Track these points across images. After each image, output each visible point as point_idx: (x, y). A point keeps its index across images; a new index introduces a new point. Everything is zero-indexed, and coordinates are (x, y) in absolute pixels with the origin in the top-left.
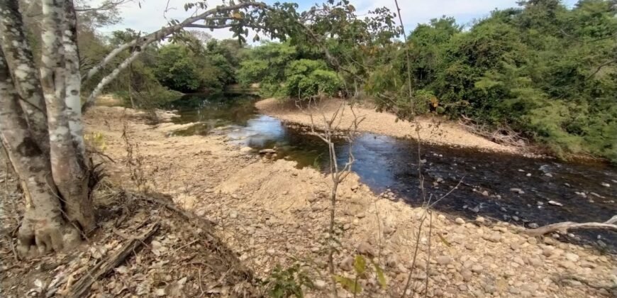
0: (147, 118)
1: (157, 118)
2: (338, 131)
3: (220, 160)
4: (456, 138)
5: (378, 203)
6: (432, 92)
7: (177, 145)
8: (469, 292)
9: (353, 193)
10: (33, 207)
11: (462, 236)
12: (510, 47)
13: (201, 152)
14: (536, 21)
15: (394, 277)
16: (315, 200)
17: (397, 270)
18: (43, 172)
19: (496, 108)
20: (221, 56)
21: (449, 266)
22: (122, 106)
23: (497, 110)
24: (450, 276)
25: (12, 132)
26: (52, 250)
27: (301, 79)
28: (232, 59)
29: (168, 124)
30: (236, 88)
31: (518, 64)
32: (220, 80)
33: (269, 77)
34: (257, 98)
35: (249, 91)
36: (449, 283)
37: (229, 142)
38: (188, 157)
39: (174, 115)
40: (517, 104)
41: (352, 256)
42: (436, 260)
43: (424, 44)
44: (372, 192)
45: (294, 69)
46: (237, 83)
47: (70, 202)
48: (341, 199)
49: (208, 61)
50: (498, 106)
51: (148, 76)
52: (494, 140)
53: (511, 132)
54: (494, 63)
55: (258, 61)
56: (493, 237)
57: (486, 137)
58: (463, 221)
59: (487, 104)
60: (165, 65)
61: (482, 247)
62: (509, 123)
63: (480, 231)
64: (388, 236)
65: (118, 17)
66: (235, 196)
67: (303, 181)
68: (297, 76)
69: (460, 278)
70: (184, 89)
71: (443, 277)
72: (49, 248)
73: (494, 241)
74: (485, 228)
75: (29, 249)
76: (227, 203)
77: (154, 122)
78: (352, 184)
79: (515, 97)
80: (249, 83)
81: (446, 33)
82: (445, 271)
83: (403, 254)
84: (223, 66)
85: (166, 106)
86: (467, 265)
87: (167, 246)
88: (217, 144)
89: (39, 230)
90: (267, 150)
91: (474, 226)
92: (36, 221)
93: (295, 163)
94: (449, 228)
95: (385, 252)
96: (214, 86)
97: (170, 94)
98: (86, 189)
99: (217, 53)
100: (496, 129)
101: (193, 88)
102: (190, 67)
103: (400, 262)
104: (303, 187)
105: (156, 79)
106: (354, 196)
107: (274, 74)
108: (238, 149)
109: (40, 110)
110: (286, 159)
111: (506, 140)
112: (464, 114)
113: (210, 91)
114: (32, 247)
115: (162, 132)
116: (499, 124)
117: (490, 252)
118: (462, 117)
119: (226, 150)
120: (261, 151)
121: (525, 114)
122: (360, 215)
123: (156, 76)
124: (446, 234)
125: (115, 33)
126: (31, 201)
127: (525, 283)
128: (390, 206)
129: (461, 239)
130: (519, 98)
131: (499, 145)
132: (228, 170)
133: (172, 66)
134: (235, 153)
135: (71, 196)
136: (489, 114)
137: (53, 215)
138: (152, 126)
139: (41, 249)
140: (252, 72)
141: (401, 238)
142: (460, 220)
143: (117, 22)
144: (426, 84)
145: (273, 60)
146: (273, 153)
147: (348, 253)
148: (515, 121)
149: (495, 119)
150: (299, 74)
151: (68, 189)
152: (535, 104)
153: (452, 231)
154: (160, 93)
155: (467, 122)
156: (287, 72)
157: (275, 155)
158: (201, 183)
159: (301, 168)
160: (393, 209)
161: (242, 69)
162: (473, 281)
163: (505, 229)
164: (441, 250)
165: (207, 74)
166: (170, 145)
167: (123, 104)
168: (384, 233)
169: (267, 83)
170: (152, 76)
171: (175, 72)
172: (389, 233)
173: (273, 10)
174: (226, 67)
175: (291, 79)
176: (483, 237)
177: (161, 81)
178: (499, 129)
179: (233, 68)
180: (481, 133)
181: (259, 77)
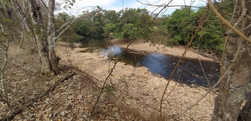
0: (70, 46)
1: (74, 46)
2: (142, 52)
3: (96, 62)
4: (189, 55)
5: (154, 78)
6: (180, 36)
7: (81, 56)
8: (182, 109)
9: (145, 74)
10: (44, 65)
11: (184, 91)
12: (213, 18)
13: (90, 58)
14: (225, 7)
15: (155, 103)
16: (130, 76)
17: (156, 100)
18: (47, 56)
19: (206, 43)
20: (98, 22)
21: (176, 100)
22: (61, 41)
23: (207, 44)
24: (176, 103)
25: (40, 46)
26: (49, 77)
27: (128, 31)
28: (102, 23)
29: (78, 48)
30: (104, 35)
31: (216, 25)
32: (98, 31)
33: (116, 30)
34: (112, 38)
35: (109, 36)
36: (175, 105)
37: (100, 55)
38: (85, 60)
39: (80, 45)
40: (215, 41)
41: (141, 95)
42: (172, 98)
43: (178, 17)
44: (152, 74)
45: (125, 27)
46: (104, 33)
47: (53, 65)
48: (140, 76)
49: (93, 24)
50: (207, 42)
51: (71, 30)
52: (205, 56)
53: (212, 53)
54: (206, 25)
55: (112, 24)
56: (196, 91)
57: (202, 55)
58: (185, 86)
59: (202, 41)
60: (77, 26)
61: (191, 94)
62: (212, 49)
63: (192, 89)
64: (156, 89)
65: (60, 8)
66: (101, 74)
67: (126, 70)
68: (126, 30)
69: (179, 104)
70: (84, 35)
71: (173, 103)
72: (48, 76)
73: (196, 93)
74: (194, 88)
75: (43, 76)
76: (98, 76)
77: (73, 47)
78: (145, 71)
79: (214, 39)
80: (108, 33)
81: (187, 13)
82: (174, 102)
83: (160, 96)
84: (99, 26)
85: (77, 42)
86: (183, 100)
87: (77, 77)
88: (96, 56)
89: (46, 71)
90: (114, 58)
91: (190, 87)
92: (45, 69)
93: (124, 63)
94: (179, 88)
95: (153, 94)
96: (95, 34)
97: (79, 37)
98: (56, 62)
99: (97, 21)
100: (206, 52)
101: (87, 35)
102: (86, 26)
103: (158, 98)
104: (126, 72)
105: (73, 31)
106: (145, 76)
107: (118, 29)
108: (103, 58)
109: (45, 41)
110: (121, 62)
111: (210, 56)
112: (193, 45)
113: (94, 36)
114: (44, 75)
115: (76, 51)
116: (207, 49)
117: (193, 96)
118: (192, 47)
119: (99, 58)
120: (112, 59)
121: (218, 45)
122: (146, 82)
123: (74, 30)
124: (178, 89)
125: (59, 14)
126: (44, 64)
127: (204, 107)
128: (158, 79)
129: (183, 92)
130: (216, 39)
131: (207, 58)
132: (99, 65)
133: (80, 26)
134: (102, 59)
135: (53, 63)
136: (203, 45)
137: (49, 68)
138: (72, 49)
139: (46, 76)
140: (109, 28)
141: (160, 90)
142: (184, 85)
143: (60, 10)
144: (178, 33)
145: (117, 24)
146: (116, 59)
147: (140, 94)
148: (214, 48)
149: (206, 48)
150: (127, 29)
151: (52, 61)
152: (223, 42)
153: (180, 89)
154: (75, 36)
155: (194, 48)
156: (123, 28)
157: (117, 60)
158: (89, 69)
159: (126, 65)
160: (159, 80)
161: (106, 27)
162: (184, 105)
163: (201, 89)
164: (175, 95)
165: (93, 29)
166: (78, 56)
167: (62, 40)
168: (154, 88)
169: (115, 33)
170: (72, 30)
171: (81, 28)
172: (156, 88)
173: (108, 12)
174: (100, 26)
175: (124, 31)
176: (192, 91)
177: (75, 32)
178: (207, 51)
179: (103, 27)
180: (200, 53)
181: (112, 30)
